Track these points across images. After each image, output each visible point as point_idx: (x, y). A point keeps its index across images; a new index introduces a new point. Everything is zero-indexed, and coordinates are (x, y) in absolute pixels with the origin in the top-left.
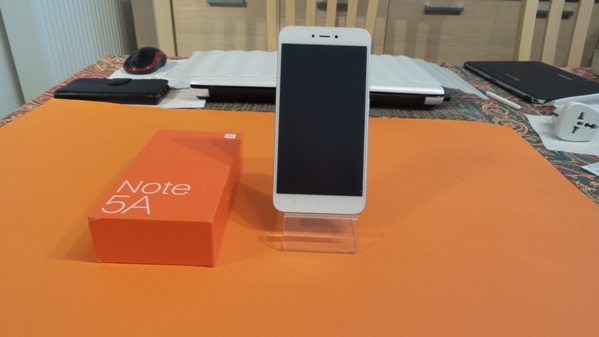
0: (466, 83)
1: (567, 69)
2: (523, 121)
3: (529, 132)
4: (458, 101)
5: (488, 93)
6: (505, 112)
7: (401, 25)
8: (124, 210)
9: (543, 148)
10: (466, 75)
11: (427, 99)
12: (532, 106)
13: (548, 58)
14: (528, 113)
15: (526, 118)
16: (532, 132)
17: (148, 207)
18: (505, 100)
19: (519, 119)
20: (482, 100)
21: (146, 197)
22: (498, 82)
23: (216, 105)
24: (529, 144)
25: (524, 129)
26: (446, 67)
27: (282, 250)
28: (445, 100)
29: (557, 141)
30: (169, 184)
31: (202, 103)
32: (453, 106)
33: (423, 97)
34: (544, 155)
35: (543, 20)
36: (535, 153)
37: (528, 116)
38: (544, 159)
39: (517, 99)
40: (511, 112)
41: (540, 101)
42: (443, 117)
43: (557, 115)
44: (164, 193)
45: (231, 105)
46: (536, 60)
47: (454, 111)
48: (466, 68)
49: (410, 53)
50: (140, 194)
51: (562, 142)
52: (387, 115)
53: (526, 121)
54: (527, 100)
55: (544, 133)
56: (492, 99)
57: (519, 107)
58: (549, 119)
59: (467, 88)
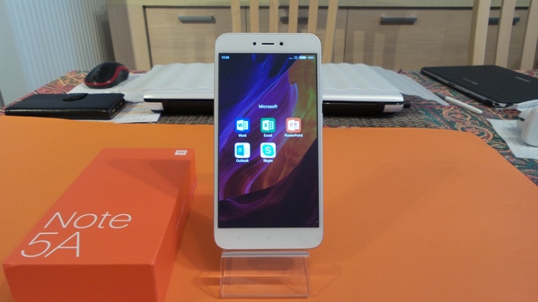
0: (424, 88)
1: (522, 71)
2: (486, 127)
3: (494, 138)
4: (418, 107)
5: (448, 98)
6: (466, 117)
7: (359, 36)
8: (48, 253)
9: (512, 155)
10: (424, 81)
11: (387, 107)
12: (494, 110)
13: (502, 61)
14: (490, 117)
15: (489, 123)
16: (497, 139)
17: (78, 247)
18: (465, 105)
19: (482, 124)
20: (443, 107)
21: (78, 233)
22: (457, 86)
23: (171, 118)
24: (496, 151)
25: (489, 136)
26: (403, 73)
27: (220, 297)
28: (404, 107)
29: (525, 148)
30: (107, 214)
31: (156, 117)
32: (413, 113)
33: (381, 105)
34: (514, 164)
35: (495, 27)
36: (504, 160)
37: (491, 121)
38: (514, 168)
39: (477, 103)
40: (472, 116)
41: (501, 105)
42: (404, 125)
43: (522, 120)
44: (99, 227)
45: (186, 118)
46: (491, 63)
47: (415, 119)
48: (423, 73)
49: (368, 61)
50: (71, 230)
51: (531, 148)
52: (345, 125)
53: (490, 126)
54: (488, 104)
55: (510, 139)
56: (452, 104)
57: (480, 112)
58: (514, 123)
59: (426, 94)
